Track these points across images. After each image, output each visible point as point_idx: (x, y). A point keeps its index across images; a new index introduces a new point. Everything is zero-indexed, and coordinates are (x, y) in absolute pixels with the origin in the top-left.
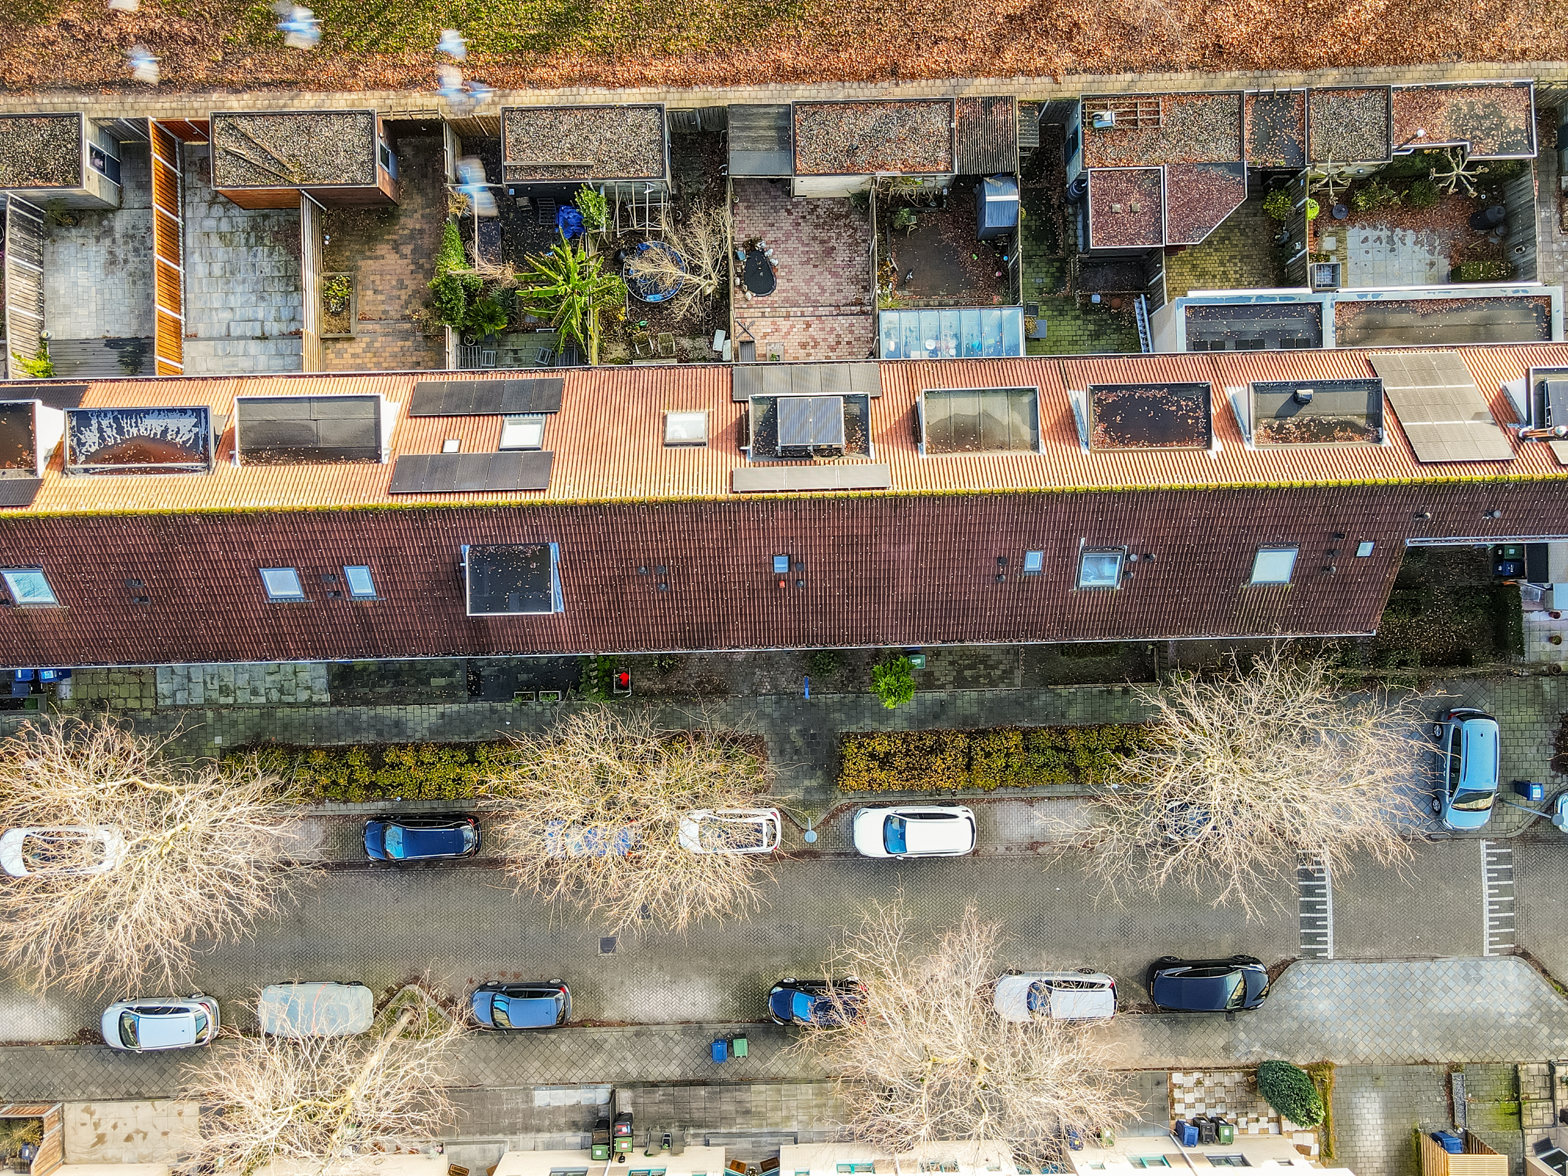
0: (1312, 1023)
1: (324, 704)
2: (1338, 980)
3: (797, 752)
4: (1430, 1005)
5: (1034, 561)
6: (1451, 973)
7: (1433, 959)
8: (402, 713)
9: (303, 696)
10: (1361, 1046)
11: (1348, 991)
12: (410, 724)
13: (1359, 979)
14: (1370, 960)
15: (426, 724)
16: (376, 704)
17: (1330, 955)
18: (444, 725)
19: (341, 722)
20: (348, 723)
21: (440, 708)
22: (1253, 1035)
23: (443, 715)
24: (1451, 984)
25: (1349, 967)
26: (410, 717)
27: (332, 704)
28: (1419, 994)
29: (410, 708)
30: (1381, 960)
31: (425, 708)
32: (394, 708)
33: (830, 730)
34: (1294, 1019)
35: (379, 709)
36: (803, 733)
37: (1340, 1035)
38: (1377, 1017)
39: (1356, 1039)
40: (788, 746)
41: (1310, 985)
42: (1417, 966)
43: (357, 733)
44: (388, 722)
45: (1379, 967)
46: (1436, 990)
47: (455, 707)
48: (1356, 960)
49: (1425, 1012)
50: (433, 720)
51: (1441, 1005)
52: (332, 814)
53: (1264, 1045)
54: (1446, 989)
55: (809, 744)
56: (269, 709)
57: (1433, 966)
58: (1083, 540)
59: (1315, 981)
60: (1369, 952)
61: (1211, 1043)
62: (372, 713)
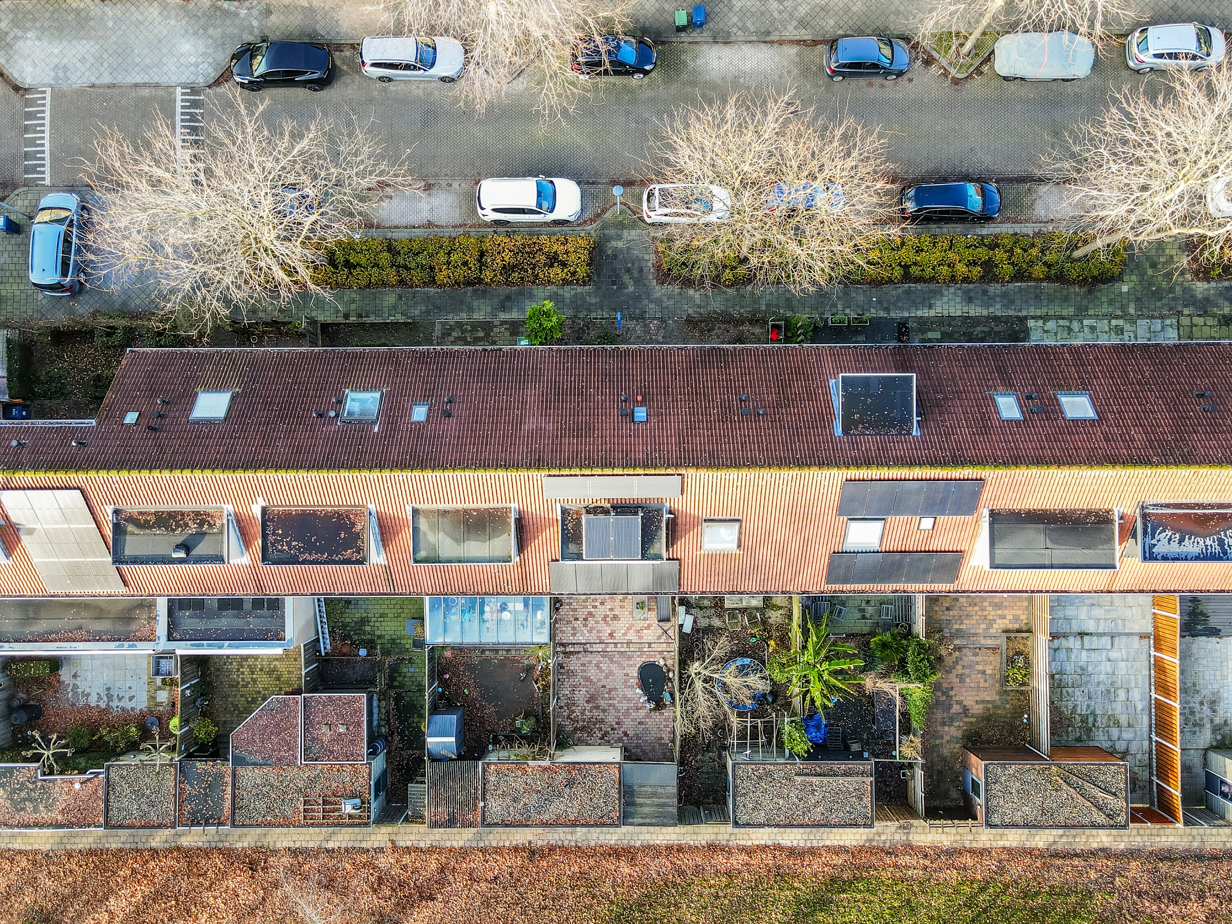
0: (196, 33)
1: (1033, 318)
2: (173, 69)
3: (628, 270)
4: (97, 47)
5: (419, 413)
6: (79, 74)
7: (93, 86)
8: (965, 309)
9: (1051, 325)
10: (156, 13)
11: (165, 60)
12: (958, 300)
13: (156, 70)
14: (145, 85)
15: (945, 299)
16: (988, 318)
17: (179, 90)
18: (929, 298)
19: (1018, 302)
20: (1012, 302)
21: (932, 313)
22: (246, 23)
23: (930, 307)
24: (79, 65)
25: (164, 80)
26: (959, 307)
27: (1026, 318)
28: (105, 56)
29: (959, 313)
30: (136, 85)
31: (946, 313)
32: (972, 313)
33: (600, 288)
34: (211, 37)
35: (985, 313)
36: (623, 286)
37: (173, 22)
38: (141, 37)
39: (159, 19)
40: (636, 275)
41: (197, 65)
42: (107, 79)
43: (1004, 293)
44: (978, 302)
45: (138, 80)
46: (92, 60)
47: (919, 313)
48: (157, 86)
49: (101, 42)
50: (939, 303)
51: (88, 47)
52: (1027, 225)
53: (237, 15)
54: (83, 60)
55: (618, 276)
56: (1081, 313)
57: (93, 79)
58: (376, 430)
59: (192, 69)
60: (146, 92)
61: (282, 17)
62: (991, 310)
